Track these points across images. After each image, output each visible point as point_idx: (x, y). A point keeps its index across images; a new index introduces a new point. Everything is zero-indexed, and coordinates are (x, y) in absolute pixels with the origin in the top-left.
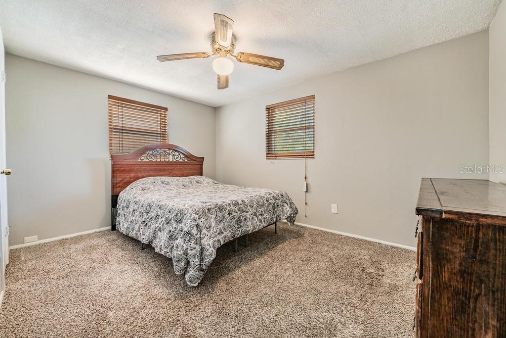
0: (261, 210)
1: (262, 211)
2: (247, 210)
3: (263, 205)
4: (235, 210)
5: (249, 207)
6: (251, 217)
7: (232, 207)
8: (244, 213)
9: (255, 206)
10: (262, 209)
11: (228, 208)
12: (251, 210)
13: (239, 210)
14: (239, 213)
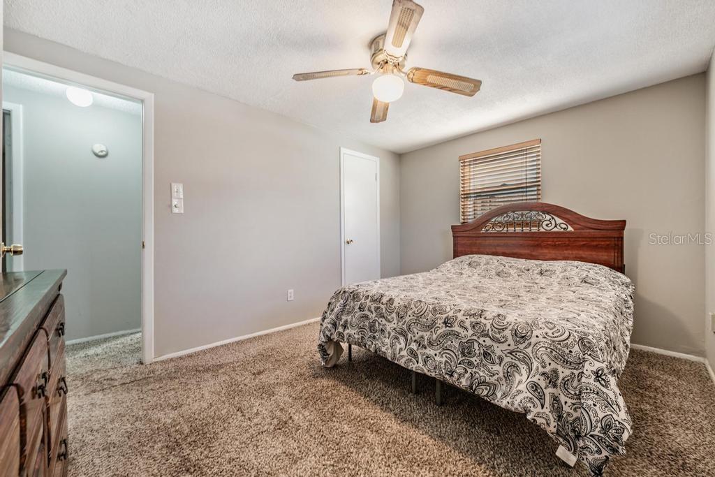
0: (421, 333)
1: (422, 337)
2: (389, 317)
3: (429, 327)
4: (370, 307)
5: (394, 315)
6: (393, 334)
7: (368, 301)
8: (383, 320)
9: (407, 319)
10: (427, 335)
11: (363, 301)
12: (395, 321)
13: (376, 311)
14: (374, 314)
